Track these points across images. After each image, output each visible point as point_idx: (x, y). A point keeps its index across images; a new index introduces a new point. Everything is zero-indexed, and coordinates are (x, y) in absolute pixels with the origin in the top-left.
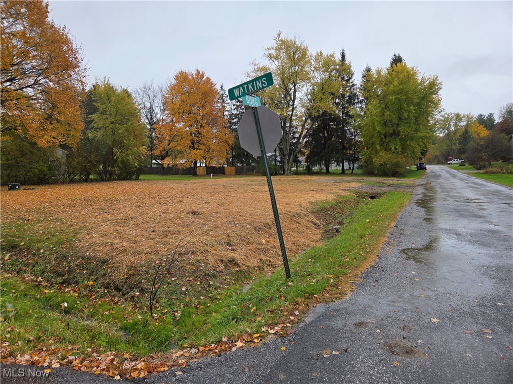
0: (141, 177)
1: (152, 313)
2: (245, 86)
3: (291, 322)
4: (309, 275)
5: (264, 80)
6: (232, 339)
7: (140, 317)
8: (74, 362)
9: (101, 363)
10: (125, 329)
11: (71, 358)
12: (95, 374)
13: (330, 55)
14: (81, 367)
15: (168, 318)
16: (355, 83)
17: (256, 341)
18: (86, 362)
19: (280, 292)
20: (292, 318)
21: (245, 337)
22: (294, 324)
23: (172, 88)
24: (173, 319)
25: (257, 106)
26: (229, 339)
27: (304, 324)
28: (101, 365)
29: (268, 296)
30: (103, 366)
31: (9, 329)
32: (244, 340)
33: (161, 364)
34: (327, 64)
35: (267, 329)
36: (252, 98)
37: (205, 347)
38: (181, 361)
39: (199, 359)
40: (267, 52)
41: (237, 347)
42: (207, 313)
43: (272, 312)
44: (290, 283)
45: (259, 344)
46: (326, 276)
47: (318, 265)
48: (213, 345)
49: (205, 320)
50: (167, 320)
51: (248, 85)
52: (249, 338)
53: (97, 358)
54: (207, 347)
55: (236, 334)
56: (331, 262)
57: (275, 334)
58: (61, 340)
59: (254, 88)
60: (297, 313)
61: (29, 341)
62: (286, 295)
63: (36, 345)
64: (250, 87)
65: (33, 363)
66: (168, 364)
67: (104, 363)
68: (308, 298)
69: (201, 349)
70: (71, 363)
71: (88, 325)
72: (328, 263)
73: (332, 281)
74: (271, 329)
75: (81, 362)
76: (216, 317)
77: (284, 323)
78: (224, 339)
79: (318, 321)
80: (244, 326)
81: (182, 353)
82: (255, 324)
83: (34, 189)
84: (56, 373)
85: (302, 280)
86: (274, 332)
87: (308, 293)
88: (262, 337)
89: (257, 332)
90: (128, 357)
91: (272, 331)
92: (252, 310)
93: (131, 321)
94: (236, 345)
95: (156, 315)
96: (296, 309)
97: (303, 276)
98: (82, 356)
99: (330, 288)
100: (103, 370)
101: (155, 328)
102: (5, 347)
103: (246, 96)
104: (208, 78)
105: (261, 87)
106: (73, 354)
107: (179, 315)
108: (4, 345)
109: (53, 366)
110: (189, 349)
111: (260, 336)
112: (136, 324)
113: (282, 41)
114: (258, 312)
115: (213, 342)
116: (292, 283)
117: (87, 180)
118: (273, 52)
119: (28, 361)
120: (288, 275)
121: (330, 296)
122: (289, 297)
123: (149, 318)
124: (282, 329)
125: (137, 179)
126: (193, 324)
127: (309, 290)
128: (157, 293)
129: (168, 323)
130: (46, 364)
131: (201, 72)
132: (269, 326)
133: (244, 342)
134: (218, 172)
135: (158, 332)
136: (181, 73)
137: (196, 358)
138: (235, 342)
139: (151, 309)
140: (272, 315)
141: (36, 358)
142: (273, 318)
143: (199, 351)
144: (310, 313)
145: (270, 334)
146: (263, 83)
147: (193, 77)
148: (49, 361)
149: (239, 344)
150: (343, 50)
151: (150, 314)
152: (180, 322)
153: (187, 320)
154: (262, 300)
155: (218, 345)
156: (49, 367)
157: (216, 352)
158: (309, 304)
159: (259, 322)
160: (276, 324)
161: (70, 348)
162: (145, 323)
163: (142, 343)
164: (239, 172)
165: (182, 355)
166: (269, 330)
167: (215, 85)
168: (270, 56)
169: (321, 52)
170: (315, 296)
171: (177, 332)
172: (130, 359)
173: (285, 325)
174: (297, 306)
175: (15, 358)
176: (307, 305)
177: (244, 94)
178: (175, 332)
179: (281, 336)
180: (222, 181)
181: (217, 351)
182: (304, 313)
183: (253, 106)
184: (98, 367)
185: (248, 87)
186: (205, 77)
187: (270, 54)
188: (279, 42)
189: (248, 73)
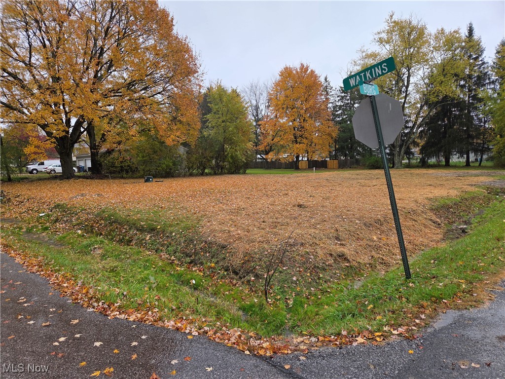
0: (248, 171)
1: (267, 298)
2: (362, 74)
3: (416, 325)
4: (434, 277)
5: (384, 66)
6: (352, 333)
7: (256, 301)
8: (209, 333)
9: (231, 337)
10: (243, 309)
11: (206, 328)
12: (228, 346)
13: (454, 32)
14: (216, 338)
15: (282, 305)
16: (485, 60)
17: (378, 339)
18: (219, 334)
19: (400, 292)
20: (417, 321)
21: (366, 334)
22: (420, 328)
23: (277, 84)
24: (286, 307)
25: (375, 94)
26: (349, 333)
27: (433, 329)
28: (231, 339)
29: (385, 295)
30: (233, 340)
31: (157, 298)
32: (365, 336)
33: (284, 347)
34: (450, 41)
35: (389, 329)
36: (370, 86)
37: (325, 338)
38: (302, 347)
39: (320, 348)
40: (377, 37)
41: (358, 342)
42: (319, 305)
43: (393, 312)
44: (411, 285)
45: (381, 343)
46: (455, 280)
47: (445, 267)
48: (333, 337)
49: (317, 311)
50: (281, 306)
51: (365, 73)
52: (370, 335)
53: (227, 332)
54: (326, 338)
55: (356, 330)
56: (461, 265)
57: (400, 335)
58: (195, 312)
59: (372, 76)
60: (423, 316)
61: (173, 310)
62: (408, 296)
63: (177, 312)
64: (368, 75)
65: (178, 329)
66: (290, 347)
67: (234, 338)
68: (435, 302)
69: (321, 338)
70: (207, 333)
71: (213, 302)
72: (457, 266)
73: (464, 286)
74: (394, 330)
75: (215, 334)
76: (328, 310)
77: (407, 325)
78: (344, 333)
79: (450, 328)
80: (362, 322)
81: (302, 339)
82: (375, 322)
83: (162, 181)
84: (195, 340)
85: (426, 282)
86: (398, 333)
87: (435, 297)
88: (385, 338)
89: (379, 331)
90: (253, 335)
91: (395, 332)
92: (369, 308)
93: (248, 303)
94: (357, 340)
95: (270, 300)
96: (422, 313)
97: (426, 278)
98: (215, 328)
99: (462, 294)
100: (234, 343)
101: (271, 312)
102: (155, 312)
103: (364, 84)
104: (312, 71)
105: (381, 74)
106: (207, 326)
107: (291, 302)
108: (155, 310)
109: (193, 334)
110: (309, 337)
111: (382, 335)
112: (252, 306)
113: (395, 22)
114: (376, 310)
115: (332, 334)
116: (413, 284)
117: (203, 174)
118: (384, 36)
119: (173, 326)
120: (408, 275)
121: (463, 303)
122: (411, 299)
123: (264, 302)
124: (408, 331)
125: (244, 173)
126: (306, 313)
127: (436, 294)
128: (272, 280)
129: (282, 309)
130: (187, 331)
131: (305, 66)
132: (391, 326)
133: (365, 338)
134: (321, 165)
135: (273, 316)
136: (286, 69)
137: (316, 346)
138: (355, 337)
139: (266, 294)
140: (394, 316)
141: (179, 325)
142: (395, 319)
143: (318, 340)
144: (440, 319)
145: (393, 334)
146: (382, 69)
147: (297, 72)
148: (190, 329)
149: (360, 340)
150: (470, 24)
151: (265, 298)
152: (293, 309)
153: (300, 310)
154: (380, 298)
155: (338, 337)
156: (190, 333)
157: (336, 344)
158: (437, 308)
159: (380, 321)
160: (399, 325)
161: (204, 320)
162: (261, 307)
163: (259, 325)
164: (342, 166)
165: (303, 342)
166: (392, 330)
167: (320, 77)
168: (381, 41)
169: (442, 30)
170: (444, 300)
171: (291, 319)
172: (255, 338)
173: (410, 328)
174: (422, 310)
175: (163, 322)
176: (435, 309)
177: (361, 83)
178: (288, 319)
179: (407, 338)
180: (325, 174)
181: (338, 343)
182: (432, 318)
183: (370, 95)
184: (229, 340)
185: (365, 76)
186: (309, 70)
187: (380, 38)
188: (391, 24)
189: (355, 62)
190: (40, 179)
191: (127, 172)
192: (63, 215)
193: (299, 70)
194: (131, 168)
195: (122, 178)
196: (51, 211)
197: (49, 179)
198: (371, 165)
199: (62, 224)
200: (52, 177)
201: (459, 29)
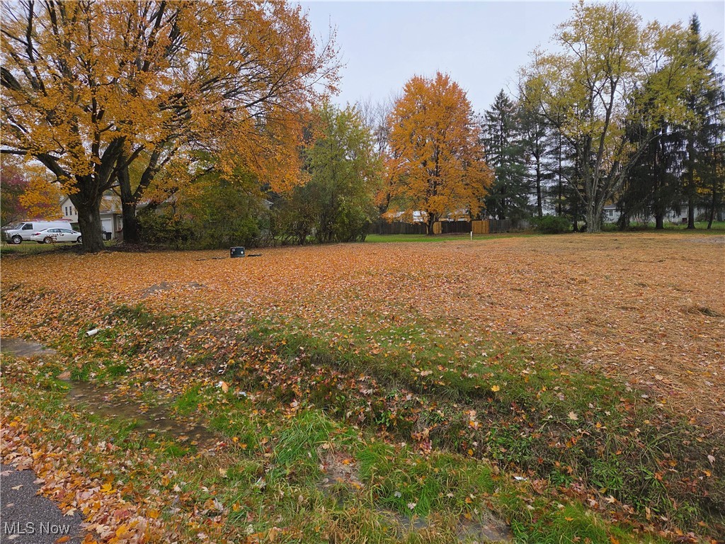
0: (368, 238)
13: (674, 27)
16: (717, 71)
23: (399, 104)
34: (668, 41)
40: (560, 32)
83: (260, 255)
104: (454, 84)
113: (588, 9)
118: (571, 30)
131: (444, 76)
136: (415, 80)
147: (432, 85)
150: (694, 16)
164: (494, 229)
167: (466, 93)
168: (565, 38)
169: (656, 23)
186: (451, 84)
187: (565, 35)
188: (581, 13)
189: (522, 70)
193: (434, 83)
196: (110, 323)
197: (52, 252)
198: (545, 227)
201: (680, 23)
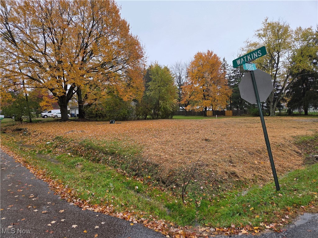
0: (173, 117)
1: (183, 200)
2: (245, 57)
3: (282, 222)
4: (296, 190)
5: (259, 52)
6: (238, 226)
7: (176, 201)
10: (168, 207)
11: (143, 219)
12: (156, 231)
13: (308, 29)
14: (148, 225)
15: (193, 205)
17: (256, 231)
18: (150, 223)
19: (272, 200)
20: (283, 220)
21: (248, 227)
22: (285, 224)
23: (193, 63)
24: (196, 206)
25: (253, 70)
26: (236, 226)
27: (294, 226)
28: (158, 227)
29: (262, 201)
30: (159, 227)
31: (113, 197)
32: (247, 229)
33: (193, 234)
34: (305, 35)
35: (264, 224)
36: (250, 64)
37: (220, 229)
38: (205, 234)
39: (216, 235)
40: (257, 33)
41: (242, 233)
42: (218, 206)
43: (267, 213)
44: (280, 195)
45: (258, 234)
46: (310, 193)
47: (303, 183)
48: (225, 228)
49: (216, 210)
51: (247, 57)
52: (250, 228)
53: (156, 222)
54: (221, 229)
55: (241, 224)
56: (315, 182)
57: (271, 229)
58: (136, 207)
59: (251, 58)
60: (287, 217)
61: (122, 206)
62: (277, 203)
63: (125, 207)
64: (249, 57)
65: (124, 219)
66: (196, 234)
67: (160, 226)
68: (296, 207)
70: (143, 222)
71: (148, 201)
72: (311, 183)
73: (316, 197)
74: (267, 225)
75: (148, 223)
76: (224, 209)
77: (276, 222)
78: (233, 226)
79: (305, 226)
80: (246, 219)
81: (204, 229)
82: (254, 220)
83: (121, 123)
84: (135, 226)
85: (290, 193)
86: (270, 227)
87: (296, 204)
88: (261, 230)
89: (257, 226)
90: (172, 225)
91: (268, 227)
92: (251, 209)
93: (171, 203)
94: (242, 232)
95: (186, 202)
96: (287, 214)
97: (290, 190)
98: (148, 219)
99: (315, 202)
100: (160, 230)
101: (186, 210)
102: (111, 207)
103: (246, 64)
104: (215, 54)
105: (257, 57)
106: (144, 217)
107: (200, 204)
108: (111, 206)
109: (134, 222)
110: (209, 228)
111: (258, 229)
112: (174, 205)
113: (268, 24)
114: (256, 211)
115: (225, 226)
116: (281, 194)
117: (145, 119)
118: (262, 32)
119: (122, 216)
120: (278, 188)
121: (315, 209)
122: (279, 204)
123: (182, 203)
124: (276, 226)
125: (171, 118)
126: (209, 211)
127: (297, 201)
128: (186, 188)
129: (193, 208)
130: (130, 220)
131: (210, 52)
132: (265, 222)
134: (221, 114)
135: (187, 212)
136: (198, 53)
137: (214, 234)
138: (241, 229)
139: (183, 198)
140: (268, 216)
141: (126, 216)
142: (268, 218)
143: (216, 230)
144: (299, 219)
145: (266, 229)
146: (258, 54)
147: (205, 55)
148: (132, 219)
149: (244, 231)
151: (182, 200)
152: (200, 208)
153: (205, 208)
154: (258, 203)
155: (229, 229)
156: (132, 222)
159: (258, 219)
160: (271, 223)
161: (141, 213)
162: (180, 206)
163: (178, 217)
164: (235, 114)
165: (205, 231)
166: (266, 225)
167: (220, 58)
168: (260, 35)
169: (300, 28)
170: (302, 206)
172: (174, 226)
173: (278, 225)
174: (286, 212)
175: (116, 213)
176: (296, 212)
177: (244, 63)
178: (198, 215)
179: (276, 231)
180: (224, 120)
181: (228, 233)
182: (293, 218)
183: (250, 70)
185: (247, 58)
186: (213, 54)
187: (259, 34)
188: (266, 25)
189: (242, 49)
190: (48, 121)
191: (100, 117)
192: (60, 143)
193: (206, 54)
194: (102, 115)
195: (97, 121)
196: (54, 141)
197: (53, 121)
198: (254, 114)
199: (59, 149)
200: (56, 120)
201: (311, 27)
